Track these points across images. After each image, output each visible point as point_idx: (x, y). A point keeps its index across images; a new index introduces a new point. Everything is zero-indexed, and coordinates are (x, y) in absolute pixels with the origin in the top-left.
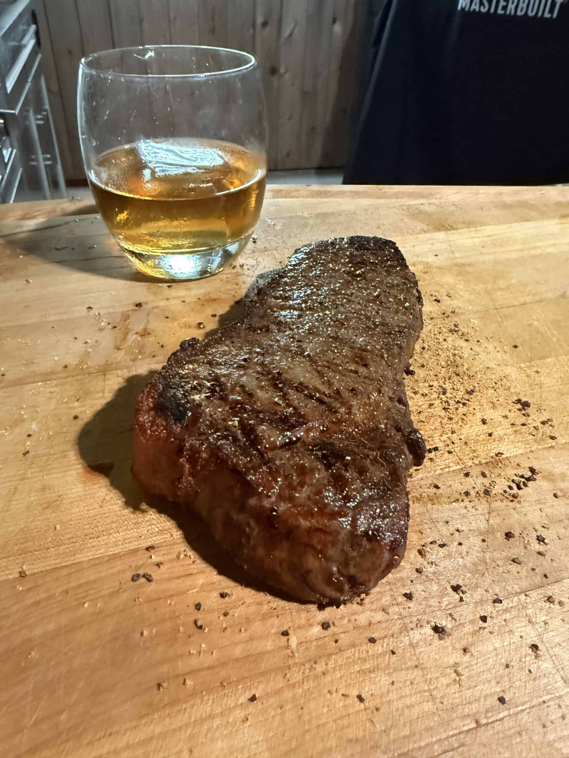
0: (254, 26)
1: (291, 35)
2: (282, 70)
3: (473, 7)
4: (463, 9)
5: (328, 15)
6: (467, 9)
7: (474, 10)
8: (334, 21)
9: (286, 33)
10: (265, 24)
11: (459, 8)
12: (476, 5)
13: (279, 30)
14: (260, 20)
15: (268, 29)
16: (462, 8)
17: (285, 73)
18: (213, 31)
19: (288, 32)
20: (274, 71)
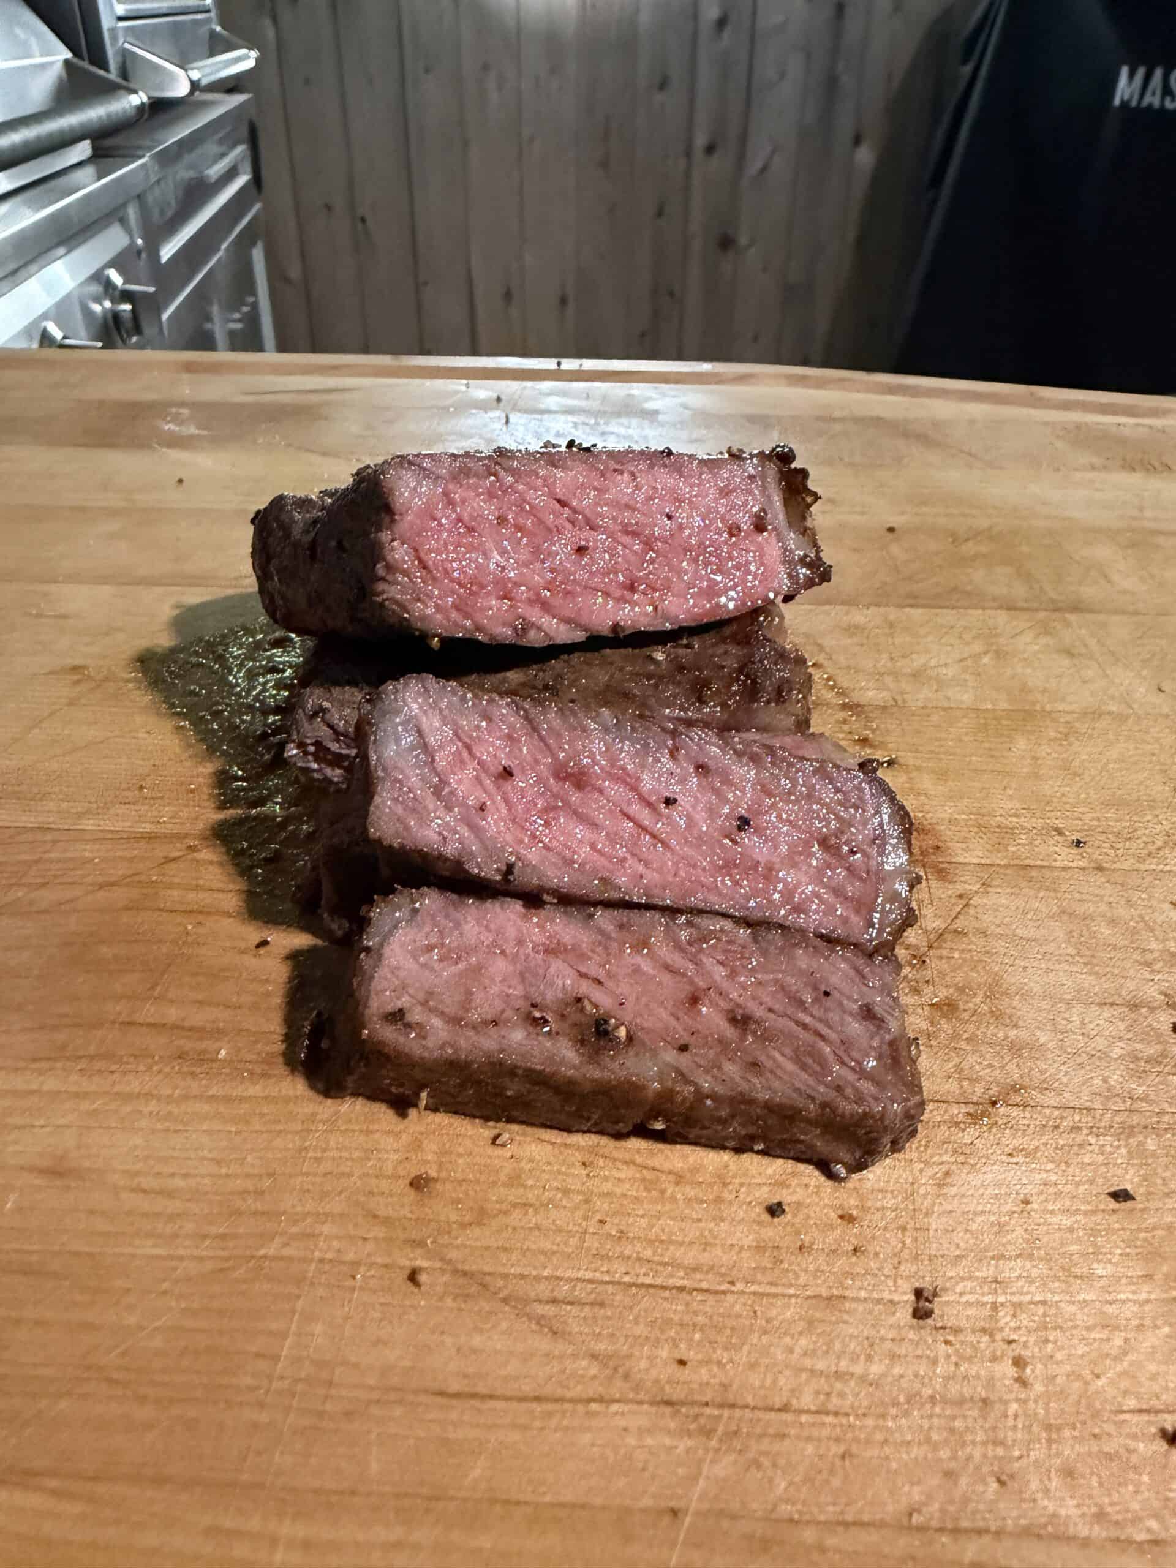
0: (688, 154)
1: (764, 169)
2: (743, 240)
3: (1147, 100)
4: (1125, 105)
5: (845, 125)
6: (1134, 104)
7: (1150, 106)
8: (857, 140)
9: (754, 166)
10: (710, 149)
11: (1117, 102)
12: (1154, 94)
13: (741, 158)
14: (700, 140)
15: (715, 161)
16: (1122, 102)
17: (750, 246)
18: (604, 164)
19: (758, 165)
20: (726, 243)
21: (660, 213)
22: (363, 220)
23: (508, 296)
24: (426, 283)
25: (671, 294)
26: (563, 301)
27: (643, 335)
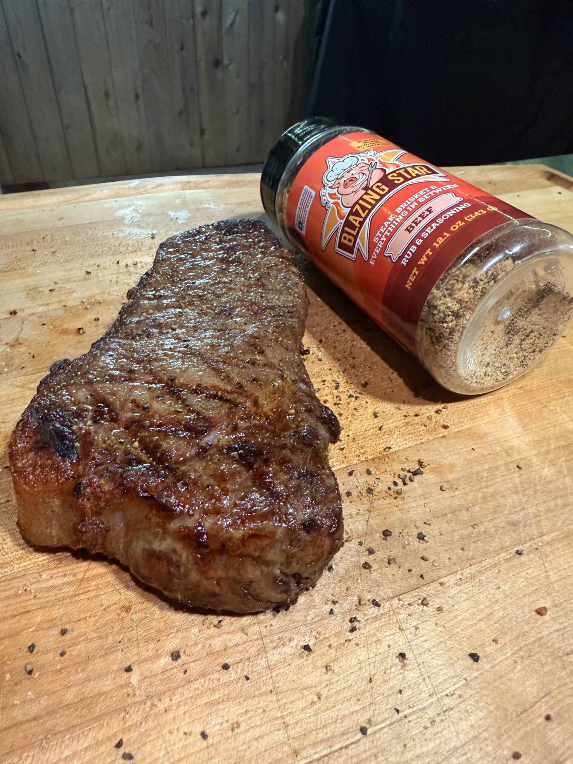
0: (193, 16)
1: (232, 25)
2: (226, 62)
8: (277, 9)
9: (227, 22)
10: (204, 14)
13: (220, 19)
14: (199, 9)
15: (208, 19)
17: (229, 64)
18: (150, 23)
19: (229, 22)
20: (218, 63)
21: (182, 48)
22: (19, 56)
23: (107, 94)
24: (60, 89)
25: (192, 89)
26: (137, 97)
27: (181, 112)
